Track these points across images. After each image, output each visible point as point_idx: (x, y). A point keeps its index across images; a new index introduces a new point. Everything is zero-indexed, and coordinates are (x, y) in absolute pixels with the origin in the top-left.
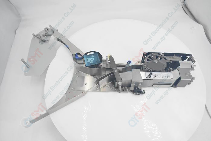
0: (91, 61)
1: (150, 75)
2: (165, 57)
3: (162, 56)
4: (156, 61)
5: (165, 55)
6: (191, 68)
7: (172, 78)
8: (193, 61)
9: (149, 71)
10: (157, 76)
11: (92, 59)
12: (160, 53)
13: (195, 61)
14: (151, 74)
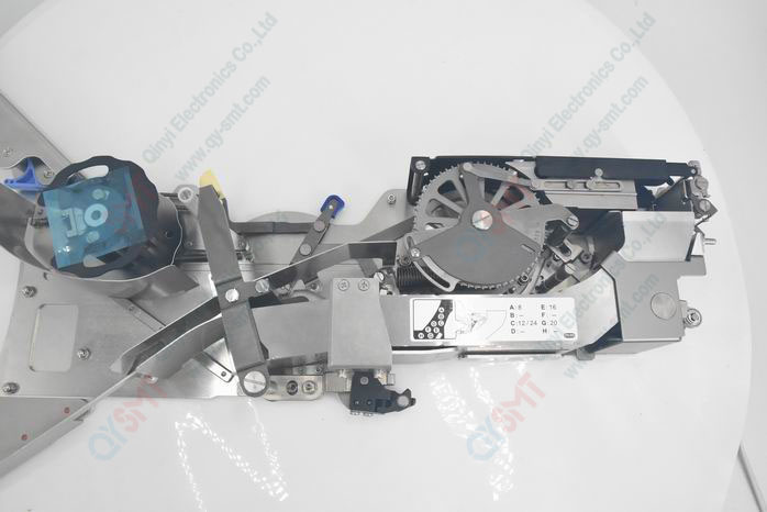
0: (89, 229)
1: (441, 316)
2: (540, 184)
3: (523, 182)
4: (483, 219)
5: (539, 174)
6: (689, 257)
7: (569, 336)
8: (705, 211)
9: (439, 292)
10: (484, 319)
11: (97, 215)
12: (512, 159)
13: (712, 211)
14: (447, 306)
